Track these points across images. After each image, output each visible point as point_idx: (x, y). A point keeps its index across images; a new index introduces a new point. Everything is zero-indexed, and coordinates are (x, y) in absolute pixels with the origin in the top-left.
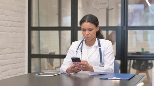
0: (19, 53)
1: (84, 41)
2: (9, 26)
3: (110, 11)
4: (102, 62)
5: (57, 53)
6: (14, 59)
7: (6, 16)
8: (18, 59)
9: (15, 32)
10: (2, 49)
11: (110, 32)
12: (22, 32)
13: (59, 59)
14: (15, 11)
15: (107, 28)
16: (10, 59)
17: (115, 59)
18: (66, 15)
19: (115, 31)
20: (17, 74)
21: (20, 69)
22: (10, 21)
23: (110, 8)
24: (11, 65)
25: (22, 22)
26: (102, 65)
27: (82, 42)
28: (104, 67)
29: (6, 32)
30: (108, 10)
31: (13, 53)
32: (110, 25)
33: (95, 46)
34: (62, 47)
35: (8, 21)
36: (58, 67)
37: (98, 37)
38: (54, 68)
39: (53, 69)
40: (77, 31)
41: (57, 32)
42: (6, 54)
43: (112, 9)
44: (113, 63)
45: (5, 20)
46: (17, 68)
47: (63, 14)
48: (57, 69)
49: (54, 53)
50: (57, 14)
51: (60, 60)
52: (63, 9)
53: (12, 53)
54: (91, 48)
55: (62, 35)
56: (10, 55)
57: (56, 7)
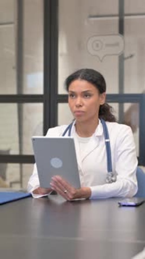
1: (73, 127)
3: (126, 62)
4: (111, 171)
5: (15, 152)
11: (127, 106)
13: (17, 165)
15: (121, 98)
17: (139, 165)
18: (34, 70)
19: (137, 105)
23: (126, 55)
26: (112, 176)
27: (69, 128)
28: (115, 181)
30: (122, 59)
32: (127, 91)
33: (97, 136)
34: (25, 139)
36: (16, 182)
37: (103, 119)
38: (7, 183)
39: (4, 186)
40: (57, 103)
41: (14, 106)
43: (131, 56)
44: (134, 172)
47: (26, 68)
48: (13, 185)
49: (8, 151)
50: (13, 68)
51: (21, 168)
52: (26, 56)
54: (89, 140)
55: (25, 113)
57: (11, 52)
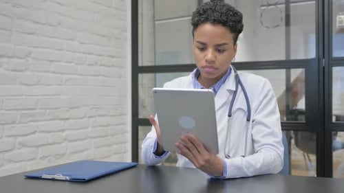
0: (112, 116)
2: (87, 62)
6: (101, 128)
7: (82, 43)
8: (109, 128)
9: (103, 75)
10: (71, 108)
12: (120, 77)
14: (103, 36)
16: (90, 129)
19: (303, 70)
20: (109, 156)
21: (115, 147)
22: (90, 54)
24: (93, 140)
25: (118, 57)
29: (80, 75)
31: (99, 116)
35: (84, 53)
42: (82, 118)
45: (79, 52)
46: (109, 145)
53: (94, 116)
56: (92, 119)
